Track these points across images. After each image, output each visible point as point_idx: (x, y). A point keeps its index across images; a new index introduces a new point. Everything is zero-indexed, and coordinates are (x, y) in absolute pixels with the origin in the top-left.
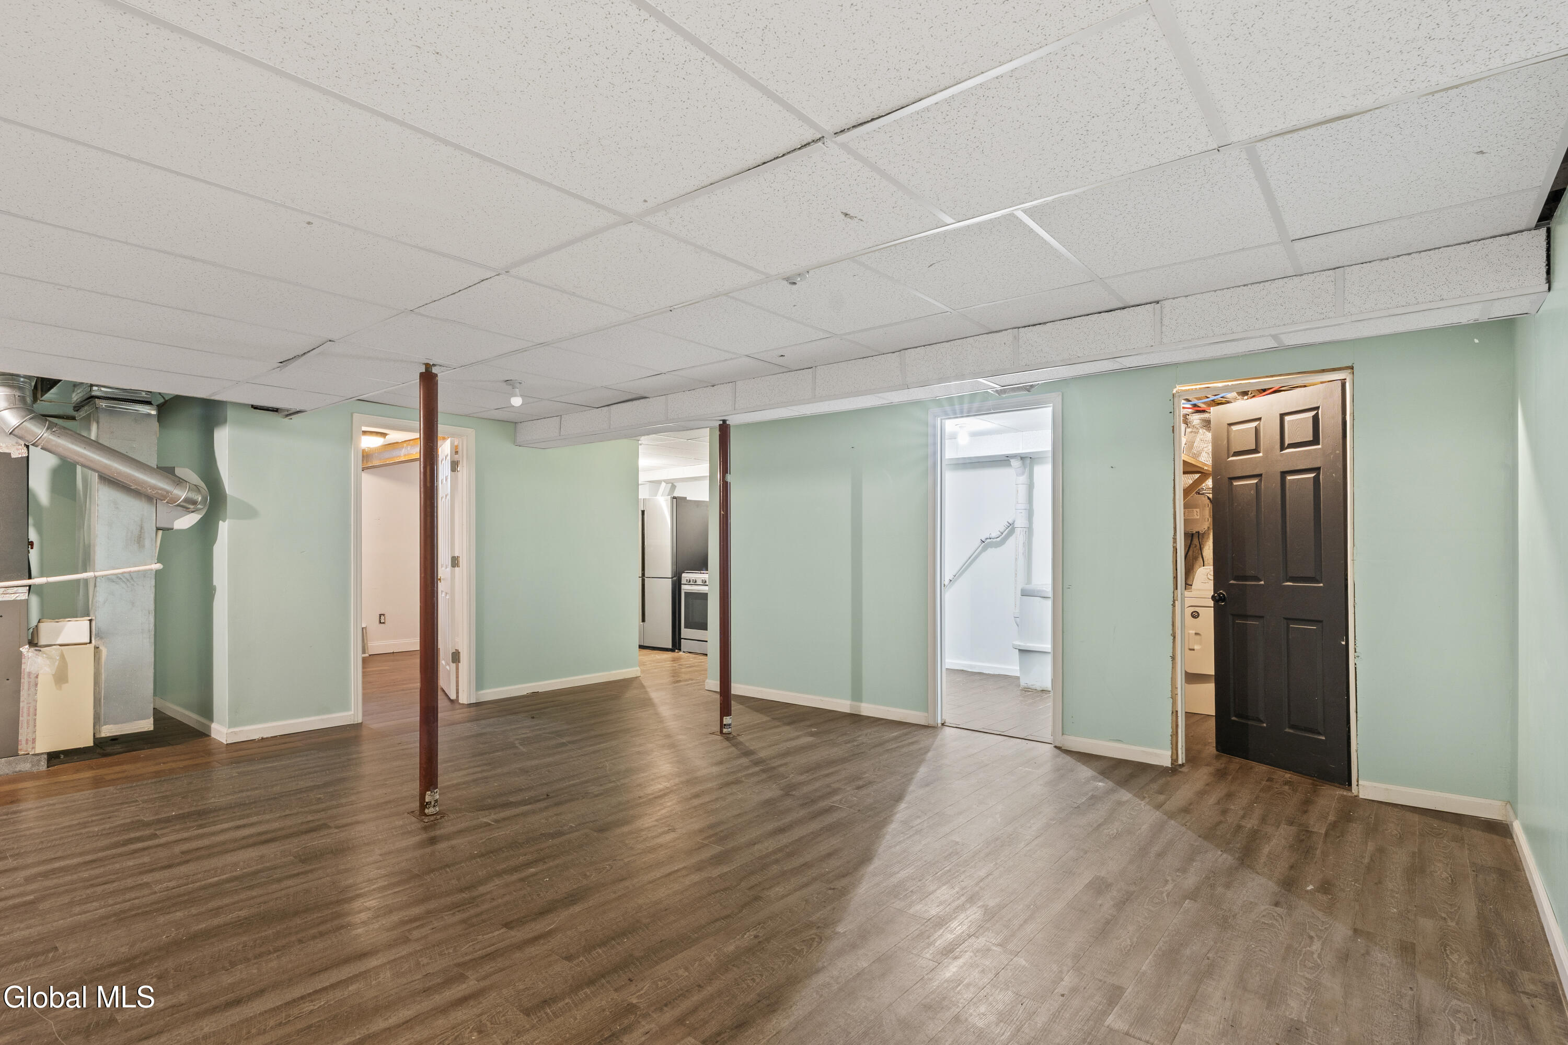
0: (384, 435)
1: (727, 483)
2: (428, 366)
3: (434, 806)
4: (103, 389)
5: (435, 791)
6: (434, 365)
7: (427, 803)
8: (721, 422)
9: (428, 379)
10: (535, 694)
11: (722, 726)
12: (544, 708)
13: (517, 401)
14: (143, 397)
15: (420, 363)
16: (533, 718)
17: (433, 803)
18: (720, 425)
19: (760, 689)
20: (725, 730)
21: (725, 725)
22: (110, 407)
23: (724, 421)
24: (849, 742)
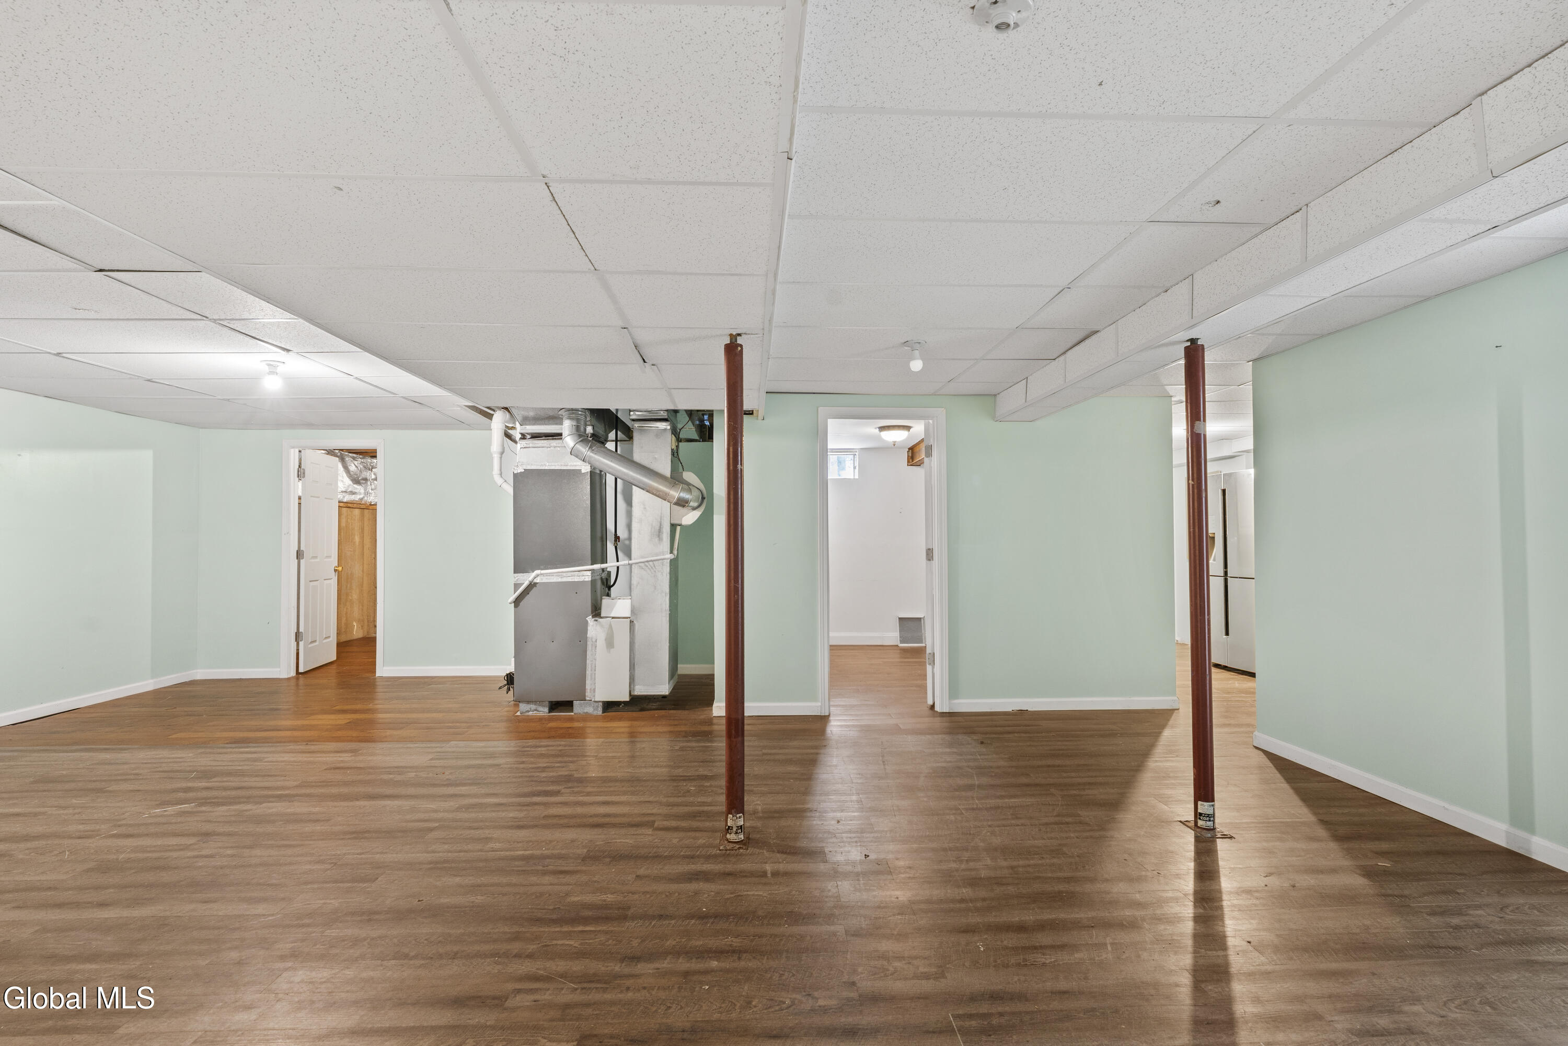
0: (908, 428)
1: (1199, 435)
2: (734, 337)
3: (736, 833)
4: (637, 413)
5: (738, 816)
6: (739, 335)
7: (729, 827)
8: (1189, 344)
9: (733, 352)
10: (1022, 712)
11: (1198, 815)
12: (1009, 733)
13: (917, 365)
14: (662, 416)
15: (725, 335)
16: (982, 743)
17: (735, 829)
18: (1186, 348)
19: (1334, 762)
20: (1200, 823)
21: (1201, 814)
22: (640, 427)
23: (1193, 341)
24: (1443, 913)
